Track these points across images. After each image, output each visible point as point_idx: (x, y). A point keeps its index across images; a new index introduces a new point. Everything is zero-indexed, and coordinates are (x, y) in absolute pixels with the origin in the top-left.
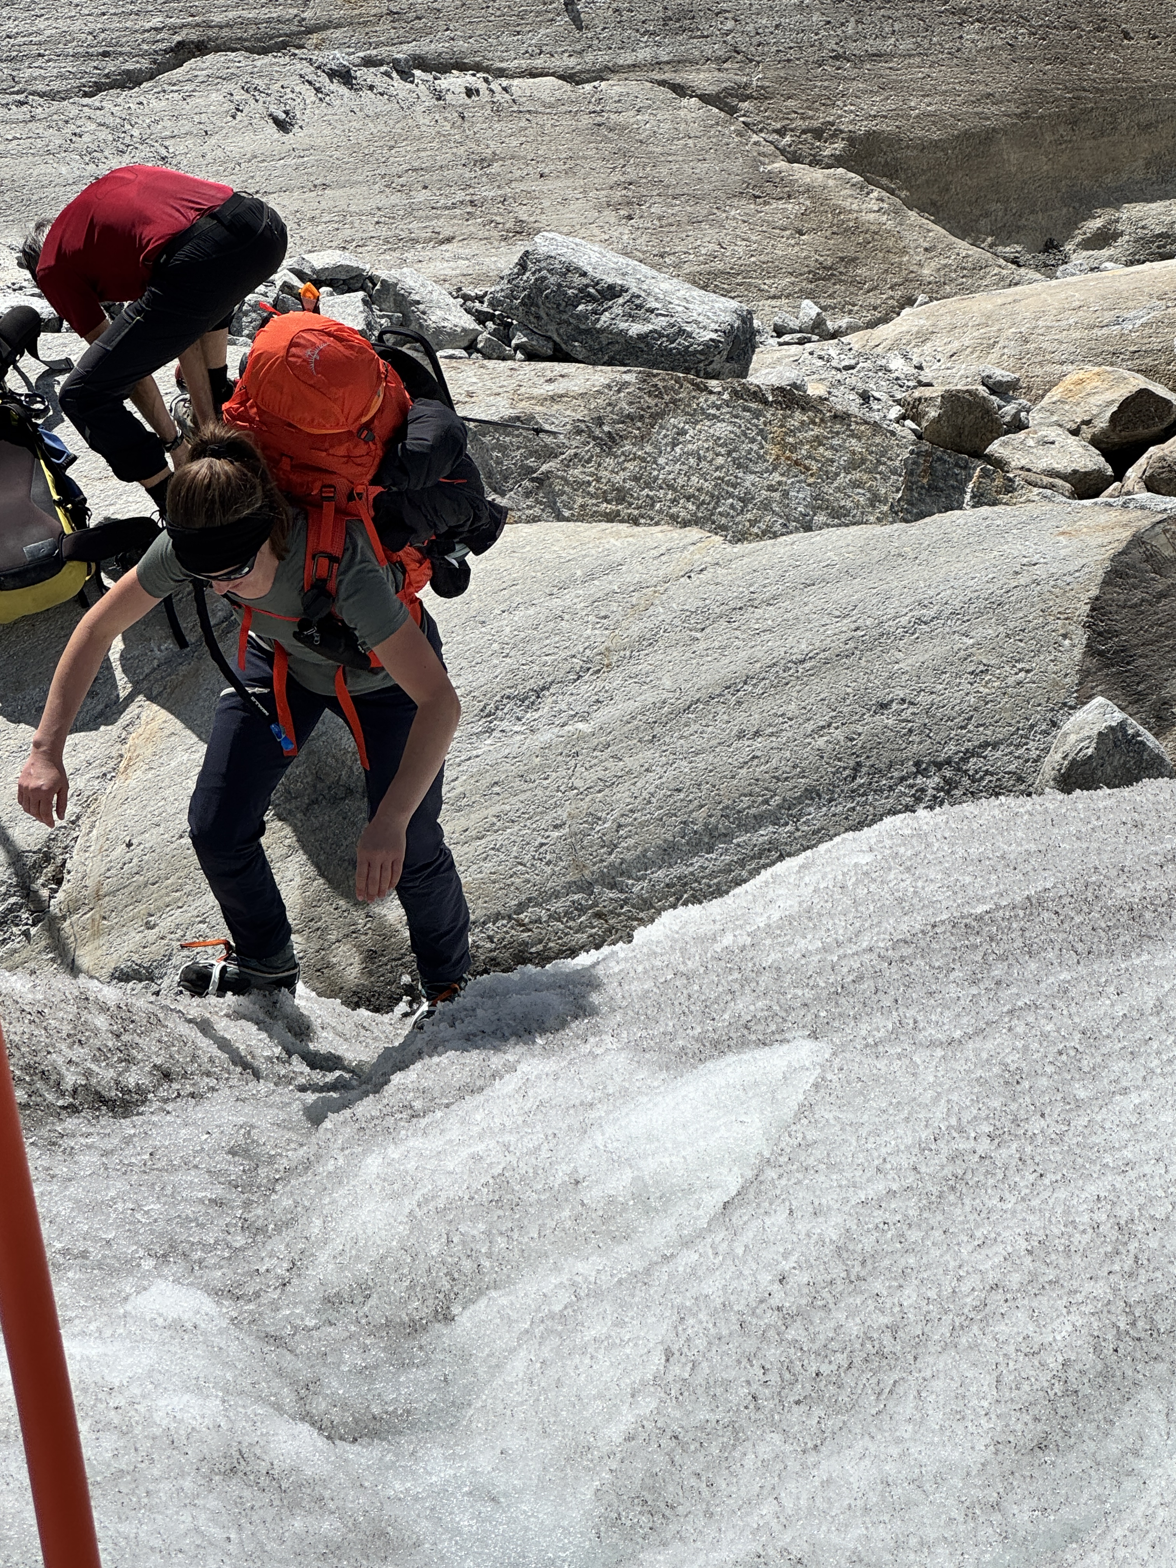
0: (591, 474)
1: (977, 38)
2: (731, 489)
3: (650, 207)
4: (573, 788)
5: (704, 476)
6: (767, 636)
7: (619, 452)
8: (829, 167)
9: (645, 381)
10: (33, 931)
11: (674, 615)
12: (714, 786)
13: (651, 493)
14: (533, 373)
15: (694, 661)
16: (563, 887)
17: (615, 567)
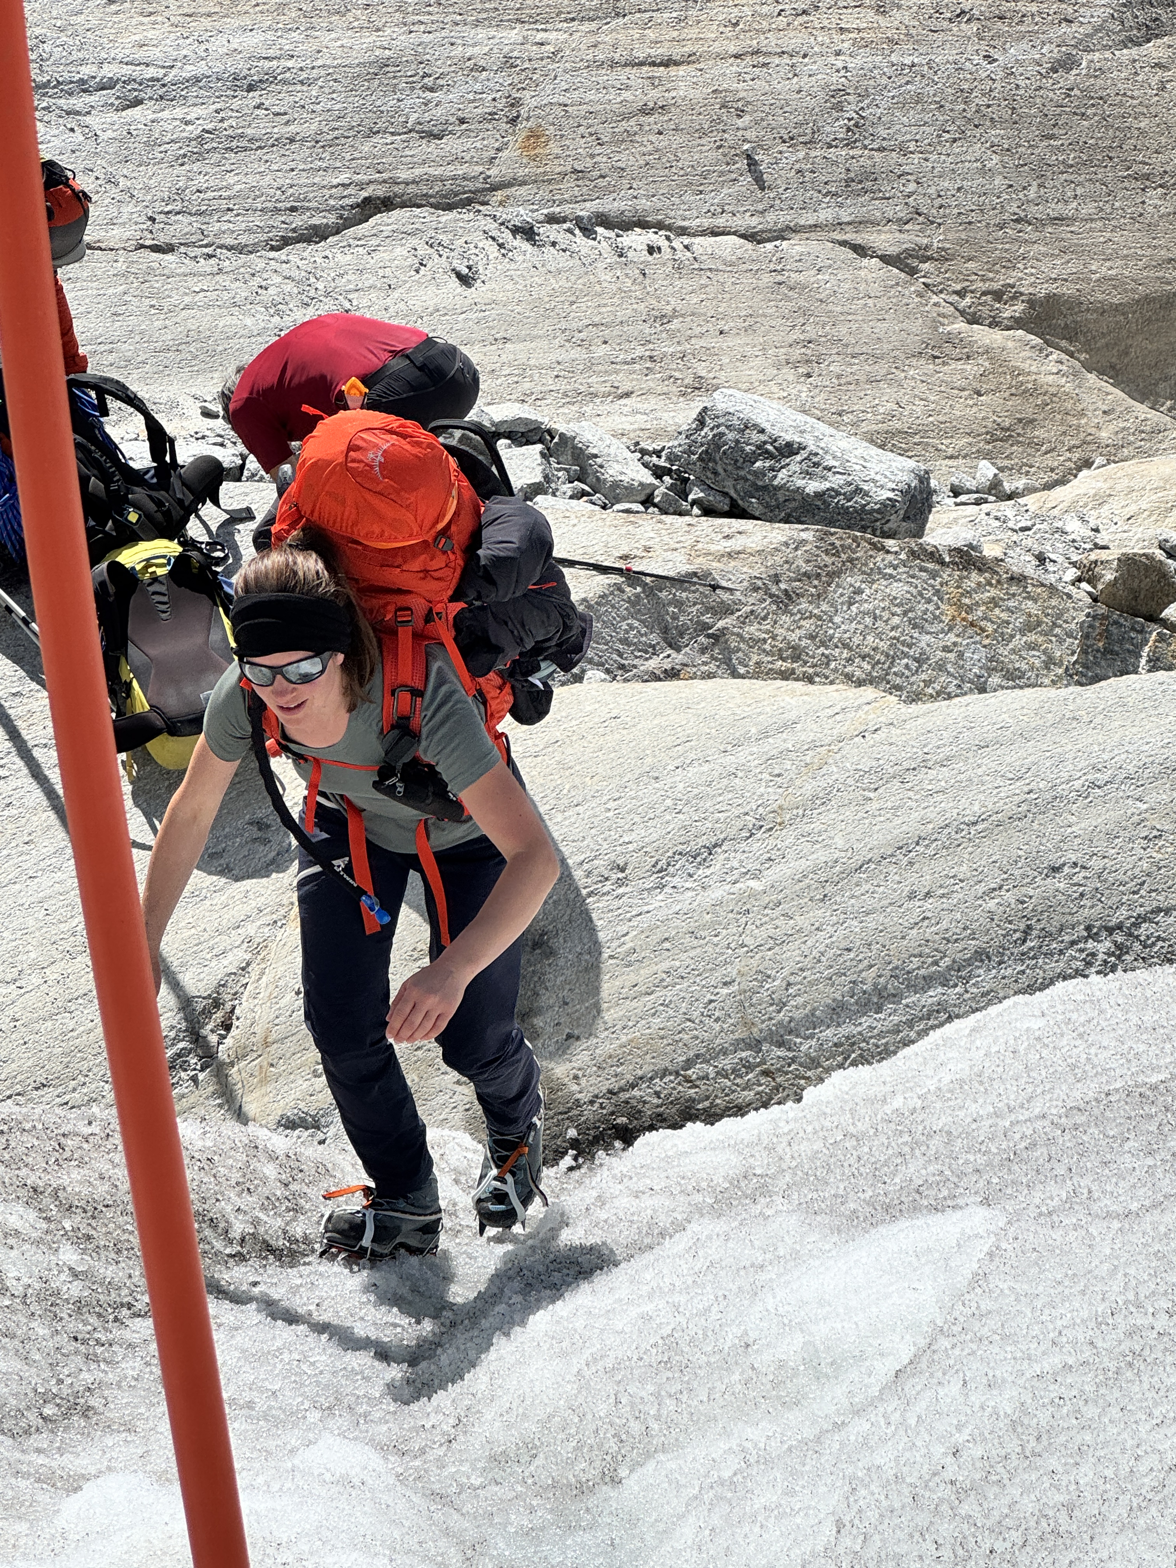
0: (767, 632)
1: (1159, 203)
2: (906, 649)
3: (828, 365)
4: (743, 946)
5: (879, 635)
6: (940, 797)
7: (795, 610)
8: (1009, 328)
9: (822, 539)
10: (201, 1076)
11: (847, 774)
12: (884, 947)
13: (827, 652)
14: (711, 529)
15: (867, 821)
16: (731, 1044)
17: (790, 726)
